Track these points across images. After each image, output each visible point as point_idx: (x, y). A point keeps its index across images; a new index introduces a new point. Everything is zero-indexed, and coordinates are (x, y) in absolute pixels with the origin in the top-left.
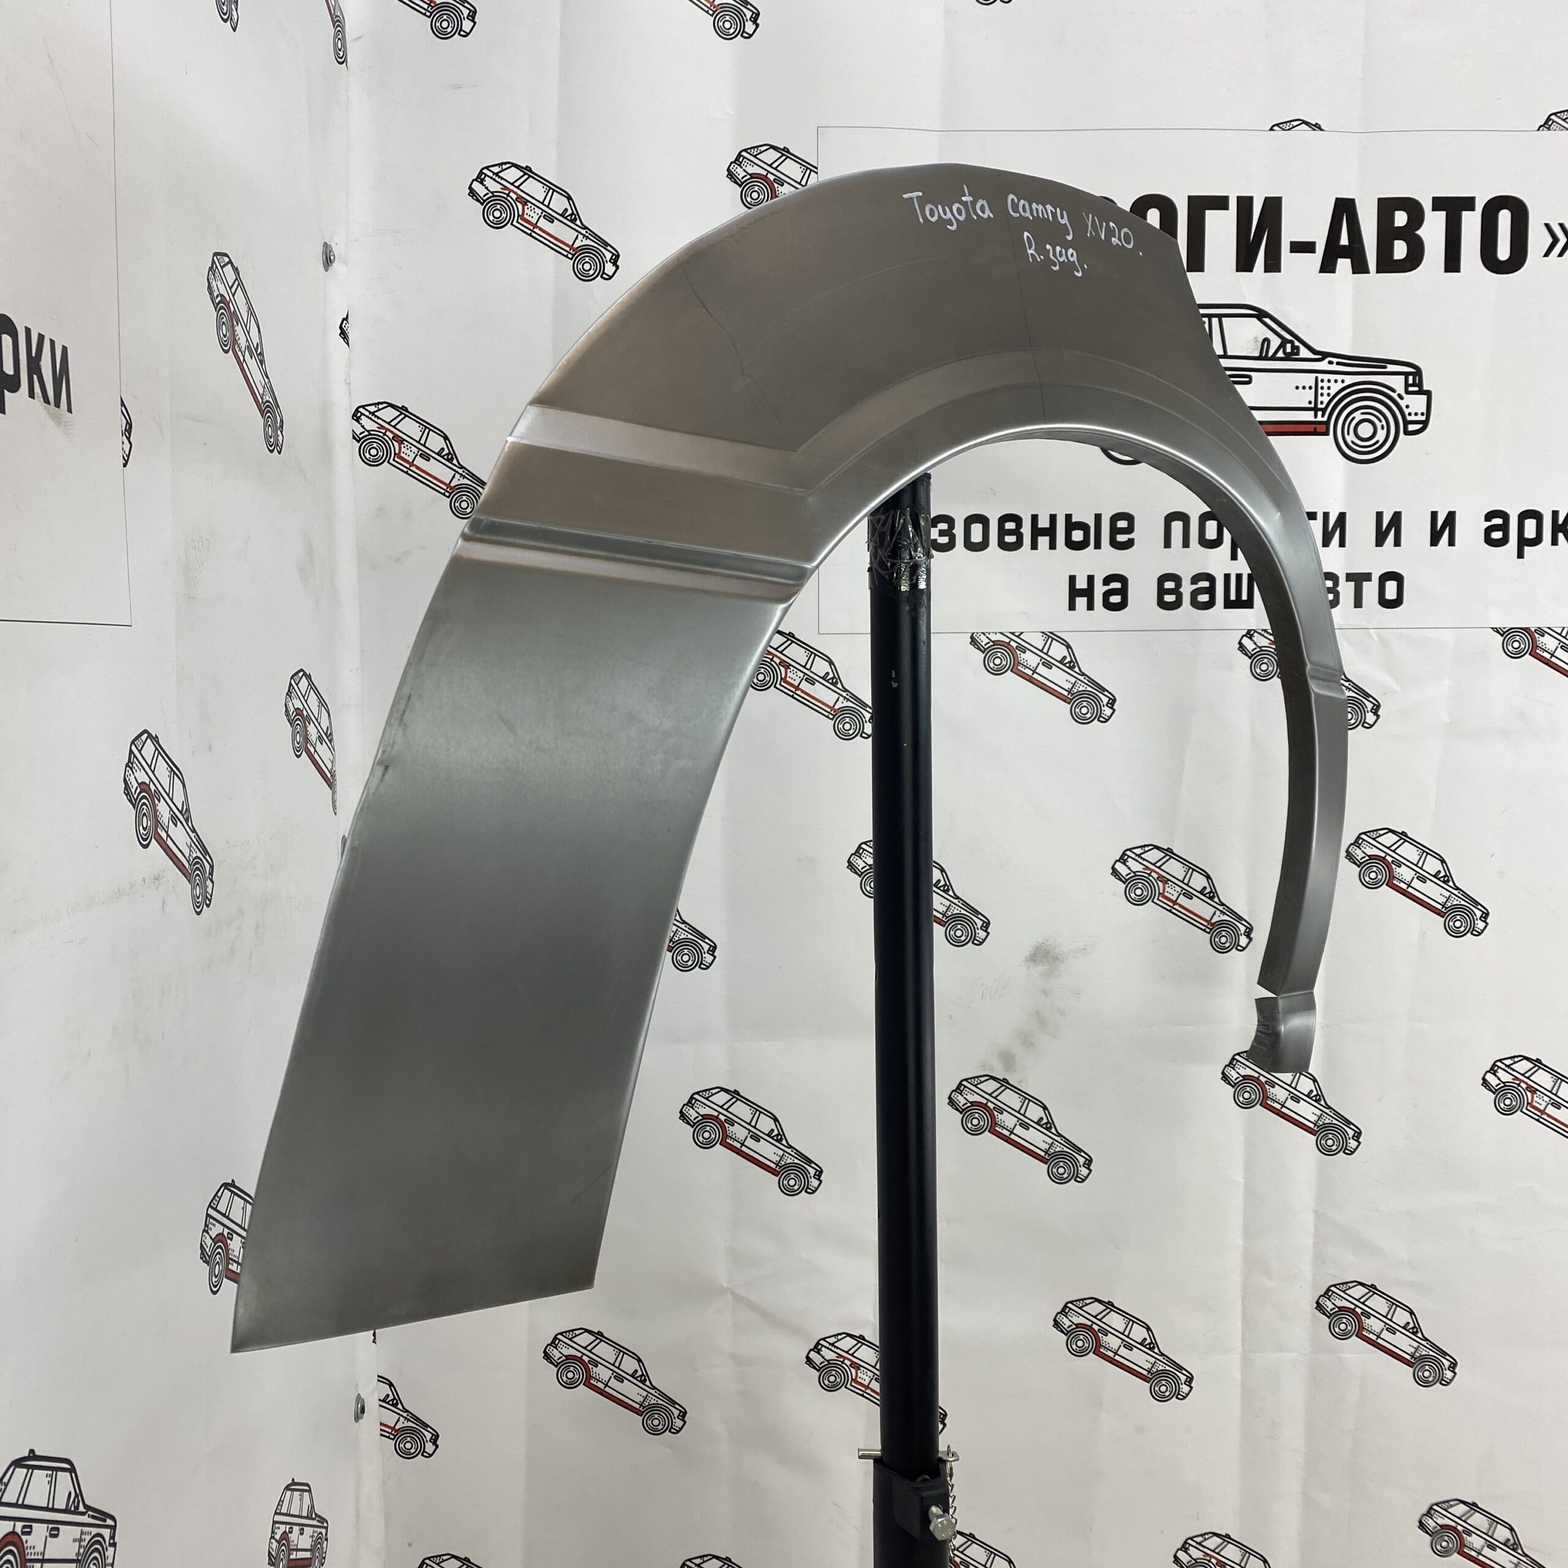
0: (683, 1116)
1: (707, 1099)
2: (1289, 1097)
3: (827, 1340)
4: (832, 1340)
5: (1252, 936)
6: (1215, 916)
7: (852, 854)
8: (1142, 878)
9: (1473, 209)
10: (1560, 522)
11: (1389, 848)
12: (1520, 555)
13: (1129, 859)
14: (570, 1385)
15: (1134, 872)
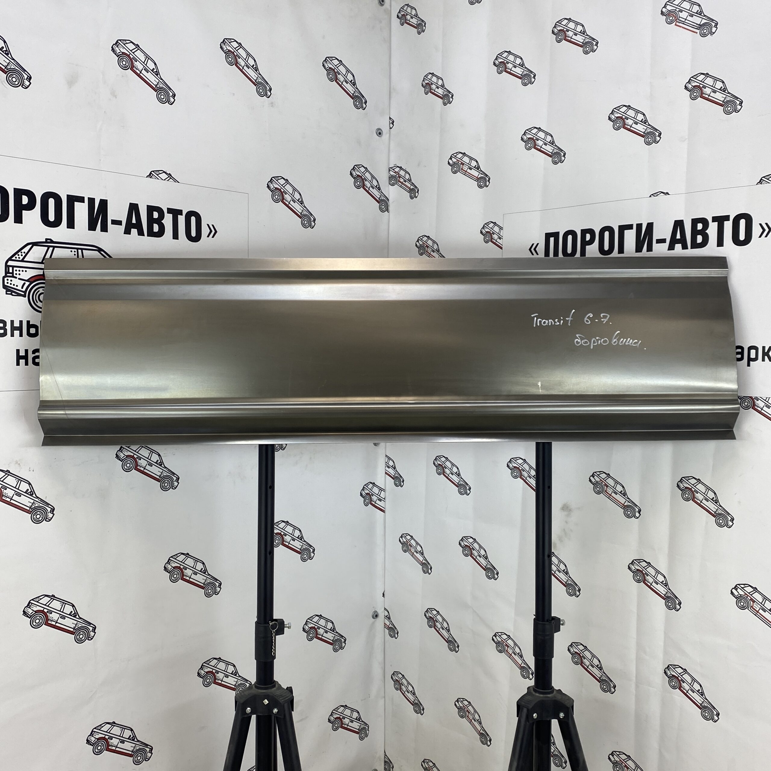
0: (460, 544)
1: (467, 539)
2: (654, 582)
3: (499, 633)
4: (500, 634)
5: (641, 513)
6: (626, 503)
7: (508, 462)
8: (599, 484)
9: (729, 220)
10: (766, 351)
11: (693, 485)
12: (749, 365)
13: (595, 476)
14: (430, 627)
15: (597, 481)
